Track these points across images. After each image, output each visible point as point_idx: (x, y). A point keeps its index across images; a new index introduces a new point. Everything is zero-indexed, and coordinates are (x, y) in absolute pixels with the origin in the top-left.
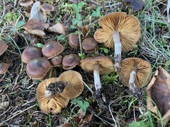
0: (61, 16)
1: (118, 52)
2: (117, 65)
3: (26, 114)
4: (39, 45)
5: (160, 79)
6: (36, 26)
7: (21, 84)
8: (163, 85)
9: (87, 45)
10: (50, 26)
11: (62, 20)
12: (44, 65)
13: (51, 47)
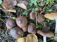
9: (40, 20)
13: (21, 23)
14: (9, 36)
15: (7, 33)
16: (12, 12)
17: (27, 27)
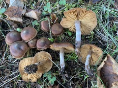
0: (35, 3)
1: (78, 39)
2: (77, 50)
3: (13, 82)
4: (18, 30)
5: (108, 63)
6: (15, 12)
7: (8, 59)
8: (110, 67)
9: (55, 30)
10: (27, 11)
11: (36, 6)
12: (22, 48)
13: (27, 33)
14: (8, 62)
15: (5, 57)
16: (17, 20)
17: (35, 40)
